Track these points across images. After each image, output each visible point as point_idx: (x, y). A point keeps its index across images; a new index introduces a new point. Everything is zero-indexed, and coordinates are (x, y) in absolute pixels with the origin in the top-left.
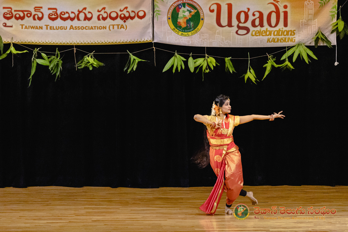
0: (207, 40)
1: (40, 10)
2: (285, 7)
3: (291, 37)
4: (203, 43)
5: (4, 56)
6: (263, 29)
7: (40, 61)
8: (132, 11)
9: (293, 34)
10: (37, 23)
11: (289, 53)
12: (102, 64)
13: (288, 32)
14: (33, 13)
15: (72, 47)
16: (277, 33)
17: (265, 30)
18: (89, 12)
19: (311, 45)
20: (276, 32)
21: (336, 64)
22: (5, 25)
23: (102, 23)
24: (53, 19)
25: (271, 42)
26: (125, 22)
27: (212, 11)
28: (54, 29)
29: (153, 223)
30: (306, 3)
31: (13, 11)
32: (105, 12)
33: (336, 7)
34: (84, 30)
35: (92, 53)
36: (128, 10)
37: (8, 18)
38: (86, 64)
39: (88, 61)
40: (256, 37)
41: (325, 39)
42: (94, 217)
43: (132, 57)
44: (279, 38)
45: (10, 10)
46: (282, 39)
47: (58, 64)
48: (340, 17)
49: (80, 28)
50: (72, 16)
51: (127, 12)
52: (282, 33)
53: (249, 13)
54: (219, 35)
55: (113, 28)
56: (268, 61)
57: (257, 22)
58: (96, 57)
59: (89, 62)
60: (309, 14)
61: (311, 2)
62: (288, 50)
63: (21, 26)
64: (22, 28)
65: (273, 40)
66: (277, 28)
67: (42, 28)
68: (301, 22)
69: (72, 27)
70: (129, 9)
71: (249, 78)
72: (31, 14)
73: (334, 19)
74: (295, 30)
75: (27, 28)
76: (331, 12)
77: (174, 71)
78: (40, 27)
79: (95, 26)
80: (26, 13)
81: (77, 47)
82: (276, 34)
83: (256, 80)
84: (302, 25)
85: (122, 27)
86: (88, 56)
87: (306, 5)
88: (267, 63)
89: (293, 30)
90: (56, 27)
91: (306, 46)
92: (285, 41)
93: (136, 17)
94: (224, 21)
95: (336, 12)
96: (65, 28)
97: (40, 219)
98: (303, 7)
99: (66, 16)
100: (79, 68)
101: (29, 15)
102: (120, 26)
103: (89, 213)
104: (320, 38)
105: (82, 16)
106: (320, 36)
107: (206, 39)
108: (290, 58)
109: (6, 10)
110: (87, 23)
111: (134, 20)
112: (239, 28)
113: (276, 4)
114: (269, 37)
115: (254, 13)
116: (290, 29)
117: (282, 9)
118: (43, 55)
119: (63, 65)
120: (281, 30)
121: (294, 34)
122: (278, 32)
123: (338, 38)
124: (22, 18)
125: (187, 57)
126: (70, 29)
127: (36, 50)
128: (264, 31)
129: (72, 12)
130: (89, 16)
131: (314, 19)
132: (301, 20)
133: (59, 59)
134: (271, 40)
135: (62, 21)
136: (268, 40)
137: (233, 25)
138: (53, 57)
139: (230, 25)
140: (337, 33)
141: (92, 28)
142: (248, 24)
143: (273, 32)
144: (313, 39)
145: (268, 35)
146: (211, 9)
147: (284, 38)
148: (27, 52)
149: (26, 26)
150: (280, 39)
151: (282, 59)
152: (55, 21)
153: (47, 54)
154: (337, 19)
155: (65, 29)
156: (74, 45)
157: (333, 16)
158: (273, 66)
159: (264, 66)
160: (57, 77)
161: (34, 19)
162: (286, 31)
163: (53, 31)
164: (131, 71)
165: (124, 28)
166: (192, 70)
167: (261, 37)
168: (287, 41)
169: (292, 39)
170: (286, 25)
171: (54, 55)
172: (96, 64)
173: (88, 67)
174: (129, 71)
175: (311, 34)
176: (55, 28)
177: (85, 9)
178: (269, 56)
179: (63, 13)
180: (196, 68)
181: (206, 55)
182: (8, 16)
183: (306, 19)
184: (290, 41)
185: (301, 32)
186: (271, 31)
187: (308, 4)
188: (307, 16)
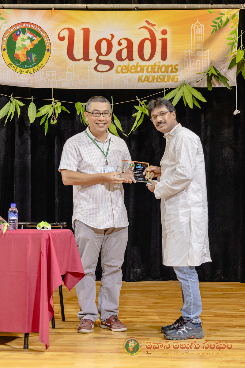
0: (55, 79)
2: (164, 32)
3: (172, 75)
4: (49, 83)
6: (132, 63)
9: (174, 70)
13: (167, 67)
16: (152, 69)
17: (135, 65)
20: (150, 68)
21: (236, 112)
25: (144, 82)
27: (62, 39)
30: (194, 26)
33: (236, 32)
40: (123, 75)
44: (154, 76)
46: (159, 77)
48: (242, 45)
52: (158, 69)
53: (112, 41)
54: (72, 73)
57: (124, 54)
60: (197, 43)
61: (201, 25)
65: (146, 79)
66: (151, 62)
68: (186, 54)
73: (234, 49)
74: (177, 65)
76: (229, 39)
82: (150, 70)
84: (187, 57)
87: (193, 29)
89: (174, 64)
92: (163, 80)
95: (237, 39)
98: (189, 32)
107: (53, 77)
112: (99, 62)
114: (141, 74)
115: (120, 42)
116: (170, 64)
117: (159, 37)
120: (158, 64)
121: (177, 70)
122: (153, 67)
125: (27, 103)
131: (205, 50)
132: (185, 51)
134: (143, 79)
136: (140, 79)
137: (90, 58)
139: (86, 57)
140: (237, 69)
142: (112, 57)
143: (145, 68)
145: (139, 72)
146: (61, 36)
147: (162, 76)
150: (156, 77)
157: (232, 44)
159: (133, 115)
162: (165, 66)
166: (32, 120)
167: (129, 74)
168: (166, 80)
169: (174, 77)
170: (164, 57)
175: (201, 70)
181: (53, 100)
183: (193, 50)
184: (170, 81)
185: (187, 68)
186: (144, 66)
187: (196, 28)
188: (194, 44)
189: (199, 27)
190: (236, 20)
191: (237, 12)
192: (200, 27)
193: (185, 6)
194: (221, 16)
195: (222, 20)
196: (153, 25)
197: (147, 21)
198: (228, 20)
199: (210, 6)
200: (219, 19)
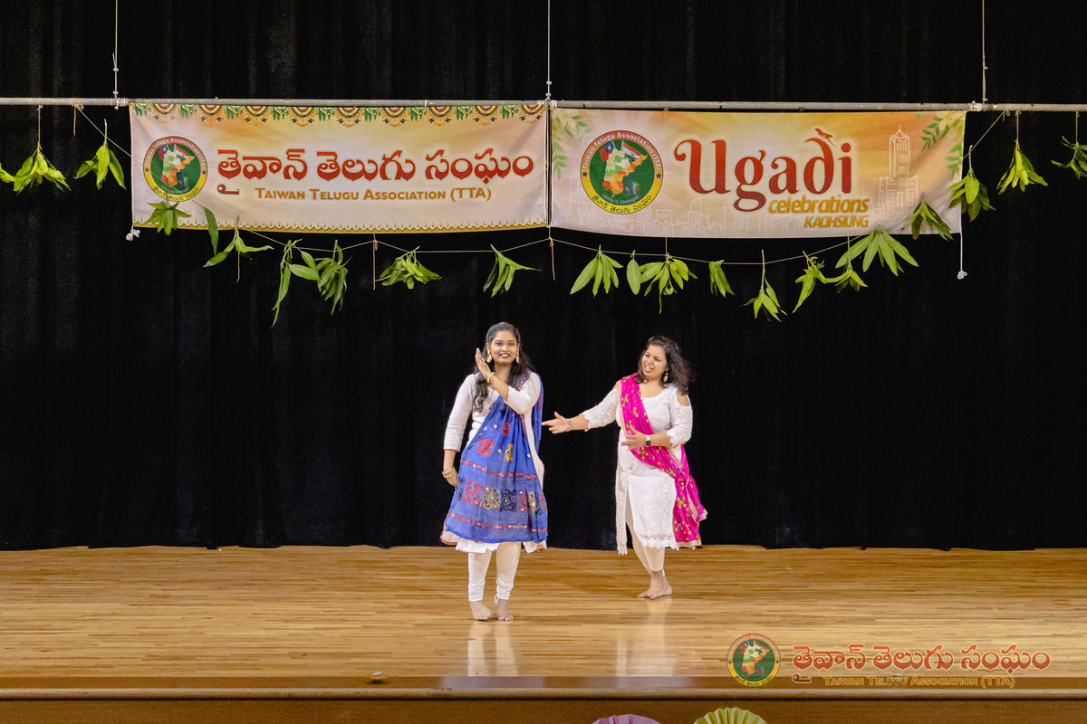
0: (670, 222)
1: (299, 156)
2: (846, 148)
3: (858, 215)
4: (661, 229)
5: (220, 258)
6: (795, 197)
7: (298, 270)
8: (503, 159)
9: (862, 208)
10: (294, 185)
11: (853, 252)
12: (434, 276)
13: (851, 204)
14: (285, 163)
15: (370, 237)
16: (827, 206)
17: (801, 200)
18: (407, 161)
19: (905, 233)
20: (824, 204)
21: (961, 275)
22: (223, 190)
23: (436, 184)
24: (328, 177)
25: (814, 227)
26: (486, 181)
27: (681, 158)
28: (329, 198)
29: (552, 632)
30: (893, 138)
31: (240, 159)
32: (442, 161)
33: (961, 147)
34: (397, 200)
35: (414, 251)
36: (493, 155)
37: (230, 175)
38: (399, 276)
39: (403, 269)
40: (781, 216)
41: (934, 219)
42: (419, 617)
43: (503, 260)
44: (831, 218)
45: (233, 156)
46: (838, 219)
47: (337, 277)
48: (971, 170)
49: (387, 195)
50: (370, 169)
51: (492, 159)
52: (838, 206)
53: (763, 162)
54: (697, 212)
55: (461, 196)
56: (807, 268)
57: (782, 183)
58: (423, 260)
59: (406, 272)
60: (899, 164)
61: (904, 136)
62: (852, 244)
63: (257, 192)
64: (260, 196)
65: (817, 223)
66: (827, 196)
67: (303, 197)
68: (882, 183)
69: (369, 195)
70: (497, 154)
71: (763, 309)
72: (279, 166)
73: (956, 175)
74: (868, 200)
75: (271, 197)
76: (948, 159)
77: (595, 292)
78: (299, 194)
79: (420, 190)
80: (268, 163)
81: (379, 237)
82: (824, 208)
83: (779, 311)
84: (883, 188)
85: (480, 193)
86: (405, 258)
87: (892, 143)
88: (805, 273)
89: (862, 198)
90: (335, 194)
91: (894, 236)
92: (844, 224)
93: (512, 171)
94: (708, 178)
95: (962, 159)
96: (355, 196)
97: (299, 621)
98: (884, 147)
99: (358, 168)
100: (385, 284)
101: (275, 167)
102: (475, 192)
103: (408, 607)
104: (925, 218)
105: (391, 169)
106: (925, 213)
107: (667, 220)
108: (857, 263)
109: (224, 157)
110: (403, 185)
111: (507, 178)
112: (742, 194)
113: (826, 141)
114: (809, 215)
115: (776, 162)
116: (856, 198)
117: (838, 154)
118: (306, 256)
119: (347, 278)
120: (836, 198)
121: (866, 208)
122: (830, 203)
123: (965, 217)
124: (261, 174)
125: (624, 261)
126: (365, 197)
127: (290, 245)
128: (798, 201)
129: (370, 161)
130: (407, 169)
131: (910, 176)
132: (881, 178)
133: (341, 264)
134: (813, 222)
135: (349, 181)
136: (807, 223)
137: (727, 188)
138: (327, 260)
139: (720, 188)
140: (962, 207)
141: (413, 196)
142: (763, 187)
143: (817, 205)
144: (907, 219)
145: (807, 211)
146: (679, 153)
147: (842, 217)
148: (269, 249)
149: (268, 192)
150: (833, 219)
151: (839, 264)
152: (333, 181)
153: (314, 255)
154: (964, 176)
155: (353, 198)
156: (374, 233)
157: (954, 168)
158: (817, 281)
159: (797, 281)
160: (335, 303)
161: (287, 176)
162: (848, 201)
163: (327, 201)
164: (499, 292)
165: (484, 196)
166: (636, 290)
167: (791, 214)
168: (849, 224)
169: (861, 219)
170: (847, 188)
171: (330, 255)
172: (422, 275)
173: (405, 281)
174: (495, 290)
175: (905, 208)
176: (332, 196)
177: (398, 153)
178: (810, 257)
179: (350, 163)
180: (644, 286)
181: (668, 256)
182: (230, 169)
183: (892, 176)
184: (856, 225)
185: (882, 204)
186: (815, 202)
187: (897, 142)
188: (895, 167)
189: (902, 140)
190: (960, 129)
191: (962, 116)
192: (904, 140)
193: (880, 106)
194: (937, 122)
195: (937, 129)
196: (828, 136)
197: (817, 130)
198: (947, 128)
199: (918, 106)
200: (932, 126)
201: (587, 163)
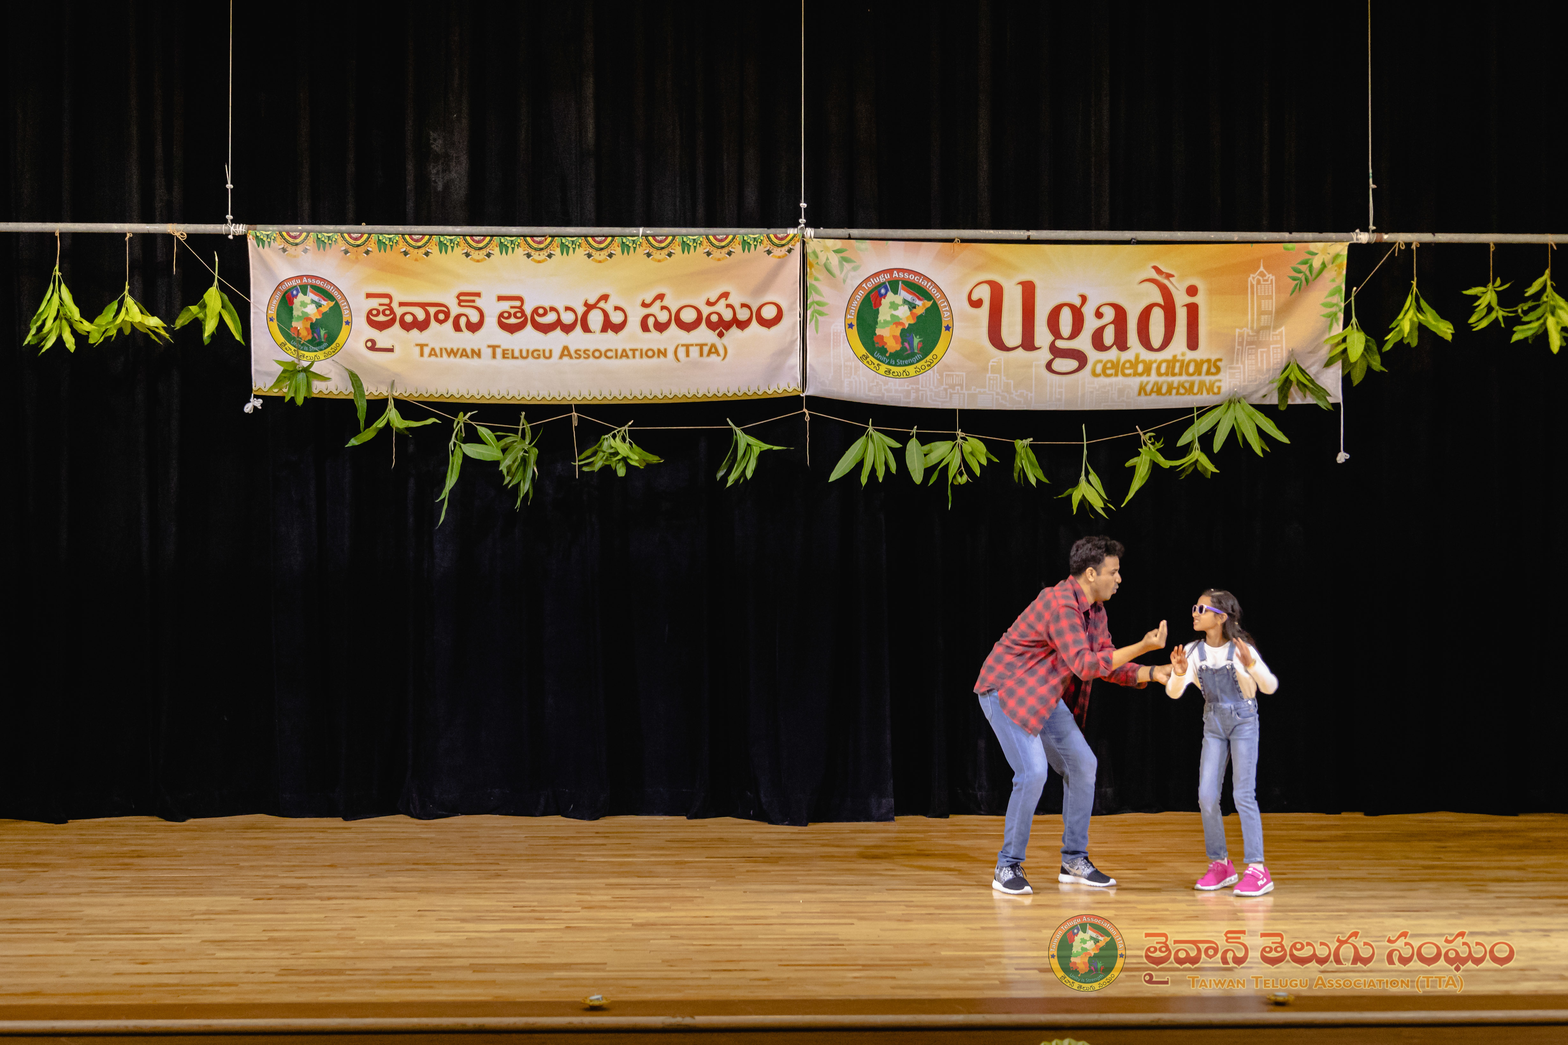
0: (962, 389)
1: (473, 301)
2: (1192, 291)
3: (1208, 379)
4: (951, 398)
5: (368, 434)
6: (1126, 356)
7: (472, 450)
8: (743, 306)
9: (1213, 370)
10: (466, 340)
11: (1201, 426)
12: (654, 459)
13: (1199, 364)
14: (455, 310)
15: (567, 408)
16: (1168, 368)
17: (1133, 359)
18: (617, 309)
19: (1270, 402)
20: (1164, 366)
21: (1341, 458)
22: (372, 346)
23: (654, 339)
24: (512, 329)
25: (1150, 394)
26: (721, 335)
27: (976, 304)
28: (513, 357)
30: (1253, 278)
31: (395, 305)
32: (663, 308)
33: (1341, 290)
34: (603, 359)
35: (626, 428)
36: (730, 301)
37: (381, 326)
38: (608, 459)
39: (612, 451)
40: (1107, 380)
41: (1308, 384)
43: (743, 439)
44: (1173, 383)
45: (387, 301)
46: (1181, 385)
47: (525, 458)
48: (1354, 320)
49: (590, 353)
50: (568, 318)
51: (728, 306)
52: (1181, 367)
53: (1084, 310)
54: (998, 376)
55: (688, 355)
56: (1141, 448)
57: (1109, 336)
58: (637, 439)
59: (616, 454)
60: (1261, 313)
61: (1268, 276)
62: (1198, 417)
63: (418, 348)
64: (422, 355)
65: (1155, 389)
66: (1167, 354)
67: (479, 355)
68: (1239, 337)
69: (566, 353)
70: (735, 300)
71: (1084, 502)
72: (448, 315)
73: (1336, 324)
74: (1220, 360)
75: (436, 355)
76: (1327, 305)
77: (864, 479)
78: (473, 351)
79: (634, 347)
80: (432, 310)
81: (580, 408)
82: (1163, 370)
83: (1105, 504)
84: (1241, 344)
85: (713, 350)
86: (614, 436)
87: (1252, 286)
88: (1138, 455)
89: (1214, 357)
90: (521, 351)
91: (1252, 405)
92: (1190, 391)
93: (754, 322)
94: (1012, 332)
95: (1343, 305)
96: (547, 355)
98: (1242, 290)
99: (551, 318)
100: (585, 469)
101: (441, 316)
102: (706, 349)
104: (1294, 381)
105: (595, 319)
106: (1294, 374)
107: (958, 385)
108: (1206, 440)
109: (374, 303)
110: (610, 340)
111: (747, 330)
112: (1056, 352)
113: (1166, 282)
114: (1144, 379)
115: (1100, 310)
116: (1205, 357)
117: (1181, 299)
118: (484, 432)
119: (539, 460)
120: (1179, 358)
121: (1218, 370)
122: (1171, 363)
123: (1346, 380)
124: (422, 326)
125: (904, 439)
126: (561, 356)
127: (462, 419)
128: (1129, 361)
129: (568, 309)
130: (617, 318)
131: (1276, 328)
132: (1237, 331)
133: (529, 443)
134: (1149, 388)
135: (540, 335)
136: (1142, 390)
137: (1037, 344)
138: (512, 437)
139: (1028, 343)
140: (1343, 367)
141: (625, 354)
143: (1154, 366)
144: (1273, 383)
145: (1141, 375)
146: (975, 297)
147: (1187, 381)
148: (434, 423)
149: (433, 349)
150: (1175, 385)
151: (1182, 441)
152: (518, 335)
153: (494, 431)
154: (1345, 327)
155: (545, 357)
156: (573, 403)
157: (1332, 316)
158: (1155, 465)
159: (1127, 465)
160: (522, 493)
161: (457, 328)
162: (1195, 361)
163: (510, 361)
164: (737, 480)
165: (719, 355)
166: (917, 477)
167: (1120, 378)
168: (1195, 390)
169: (1212, 384)
170: (1193, 343)
171: (515, 432)
172: (636, 457)
173: (613, 466)
174: (732, 479)
175: (1268, 370)
176: (517, 354)
177: (605, 298)
178: (1144, 433)
179: (541, 311)
180: (928, 472)
181: (960, 433)
182: (381, 318)
183: (1252, 328)
184: (1205, 392)
185: (1240, 365)
186: (1151, 363)
187: (1259, 282)
188: (1255, 317)
189: (1264, 281)
190: (1340, 266)
191: (1342, 249)
192: (1267, 280)
193: (1236, 236)
194: (1310, 257)
195: (1311, 266)
196: (1169, 276)
198: (1324, 266)
199: (1286, 235)
200: (1305, 263)
201: (854, 311)
